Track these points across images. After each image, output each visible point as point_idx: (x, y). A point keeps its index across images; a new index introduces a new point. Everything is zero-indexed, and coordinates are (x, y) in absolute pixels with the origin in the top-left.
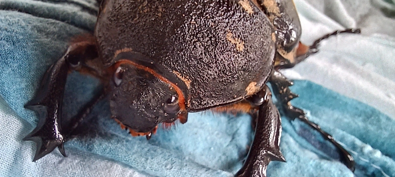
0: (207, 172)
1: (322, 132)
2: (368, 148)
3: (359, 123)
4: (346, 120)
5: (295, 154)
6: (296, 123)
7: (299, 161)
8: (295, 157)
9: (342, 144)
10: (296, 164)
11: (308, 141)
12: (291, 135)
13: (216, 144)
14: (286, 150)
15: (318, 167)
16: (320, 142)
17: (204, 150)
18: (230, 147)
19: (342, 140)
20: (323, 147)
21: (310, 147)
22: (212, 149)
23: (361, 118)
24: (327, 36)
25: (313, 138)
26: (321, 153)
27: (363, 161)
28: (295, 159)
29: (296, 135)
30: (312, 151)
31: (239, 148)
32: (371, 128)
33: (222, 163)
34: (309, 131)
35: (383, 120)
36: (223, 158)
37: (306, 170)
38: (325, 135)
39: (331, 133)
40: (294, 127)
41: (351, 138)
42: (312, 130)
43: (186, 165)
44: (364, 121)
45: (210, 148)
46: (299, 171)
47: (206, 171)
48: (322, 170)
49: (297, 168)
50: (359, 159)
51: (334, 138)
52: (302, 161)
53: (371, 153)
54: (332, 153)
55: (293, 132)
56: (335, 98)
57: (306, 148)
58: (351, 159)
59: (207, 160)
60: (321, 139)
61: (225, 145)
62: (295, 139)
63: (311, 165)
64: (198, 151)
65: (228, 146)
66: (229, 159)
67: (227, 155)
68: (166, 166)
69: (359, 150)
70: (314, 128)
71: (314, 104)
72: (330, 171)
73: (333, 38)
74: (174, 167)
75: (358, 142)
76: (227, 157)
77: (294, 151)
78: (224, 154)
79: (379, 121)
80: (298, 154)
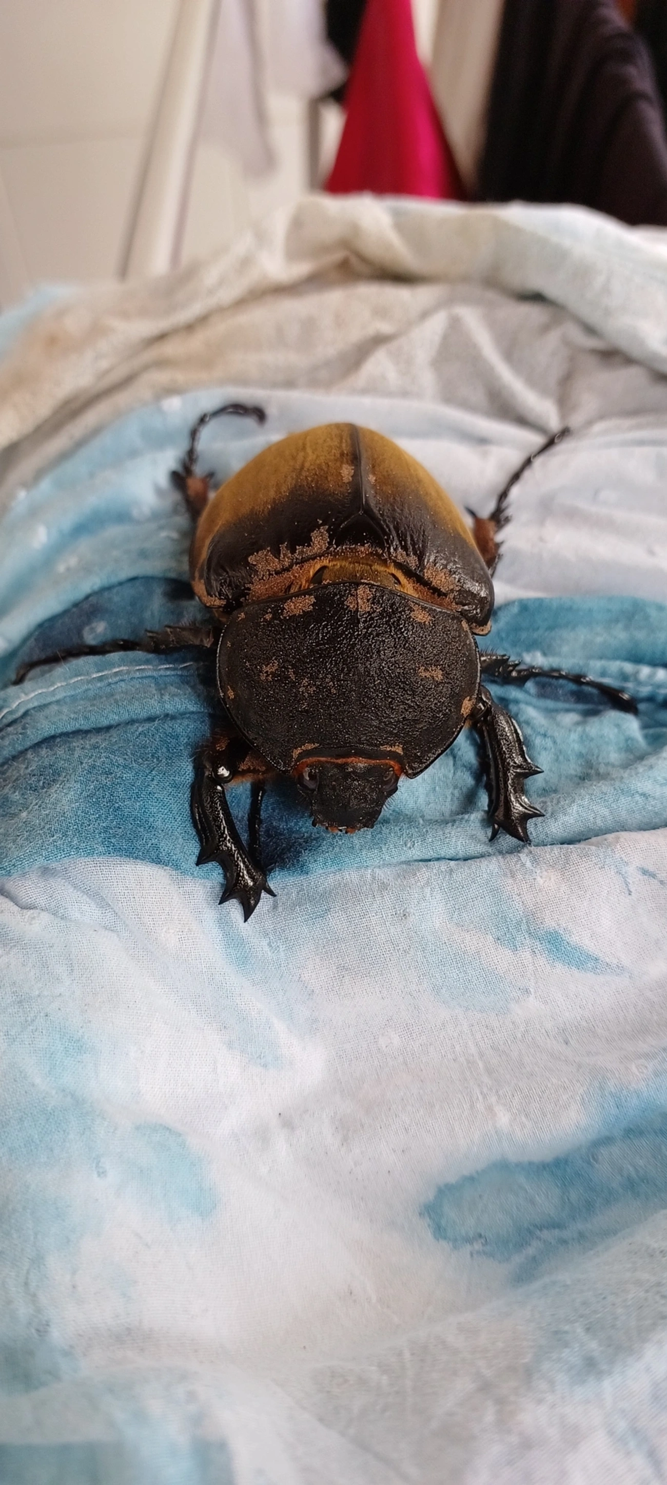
0: (455, 827)
1: (570, 677)
2: (645, 671)
3: (620, 636)
4: (599, 639)
5: (545, 735)
6: (530, 685)
7: (555, 742)
8: (547, 739)
9: (606, 681)
10: (553, 750)
11: (556, 698)
12: (527, 703)
13: (439, 779)
14: (530, 735)
15: (584, 738)
16: (573, 693)
17: (427, 795)
18: (459, 773)
19: (603, 674)
20: (580, 697)
21: (560, 705)
22: (437, 788)
23: (620, 626)
24: (516, 477)
25: (560, 692)
26: (580, 707)
27: (645, 691)
28: (549, 743)
29: (534, 701)
30: (568, 711)
31: (469, 768)
32: (640, 635)
33: (458, 799)
34: (550, 685)
35: (653, 613)
36: (456, 792)
37: (569, 752)
38: (577, 679)
39: (584, 670)
40: (527, 692)
41: (615, 666)
42: (554, 681)
43: (427, 831)
44: (627, 628)
45: (434, 789)
46: (561, 758)
47: (453, 825)
48: (592, 740)
49: (555, 754)
50: (638, 691)
51: (591, 677)
52: (558, 741)
53: (651, 676)
54: (596, 699)
55: (528, 698)
56: (570, 609)
57: (557, 711)
58: (626, 697)
59: (438, 807)
60: (572, 686)
61: (451, 775)
62: (535, 707)
63: (574, 741)
64: (421, 800)
65: (454, 773)
66: (465, 790)
67: (459, 786)
68: (406, 845)
69: (632, 679)
70: (557, 678)
71: (541, 632)
72: (602, 737)
73: (527, 474)
74: (416, 842)
75: (628, 667)
76: (461, 789)
77: (542, 731)
78: (455, 787)
79: (647, 617)
80: (549, 733)
